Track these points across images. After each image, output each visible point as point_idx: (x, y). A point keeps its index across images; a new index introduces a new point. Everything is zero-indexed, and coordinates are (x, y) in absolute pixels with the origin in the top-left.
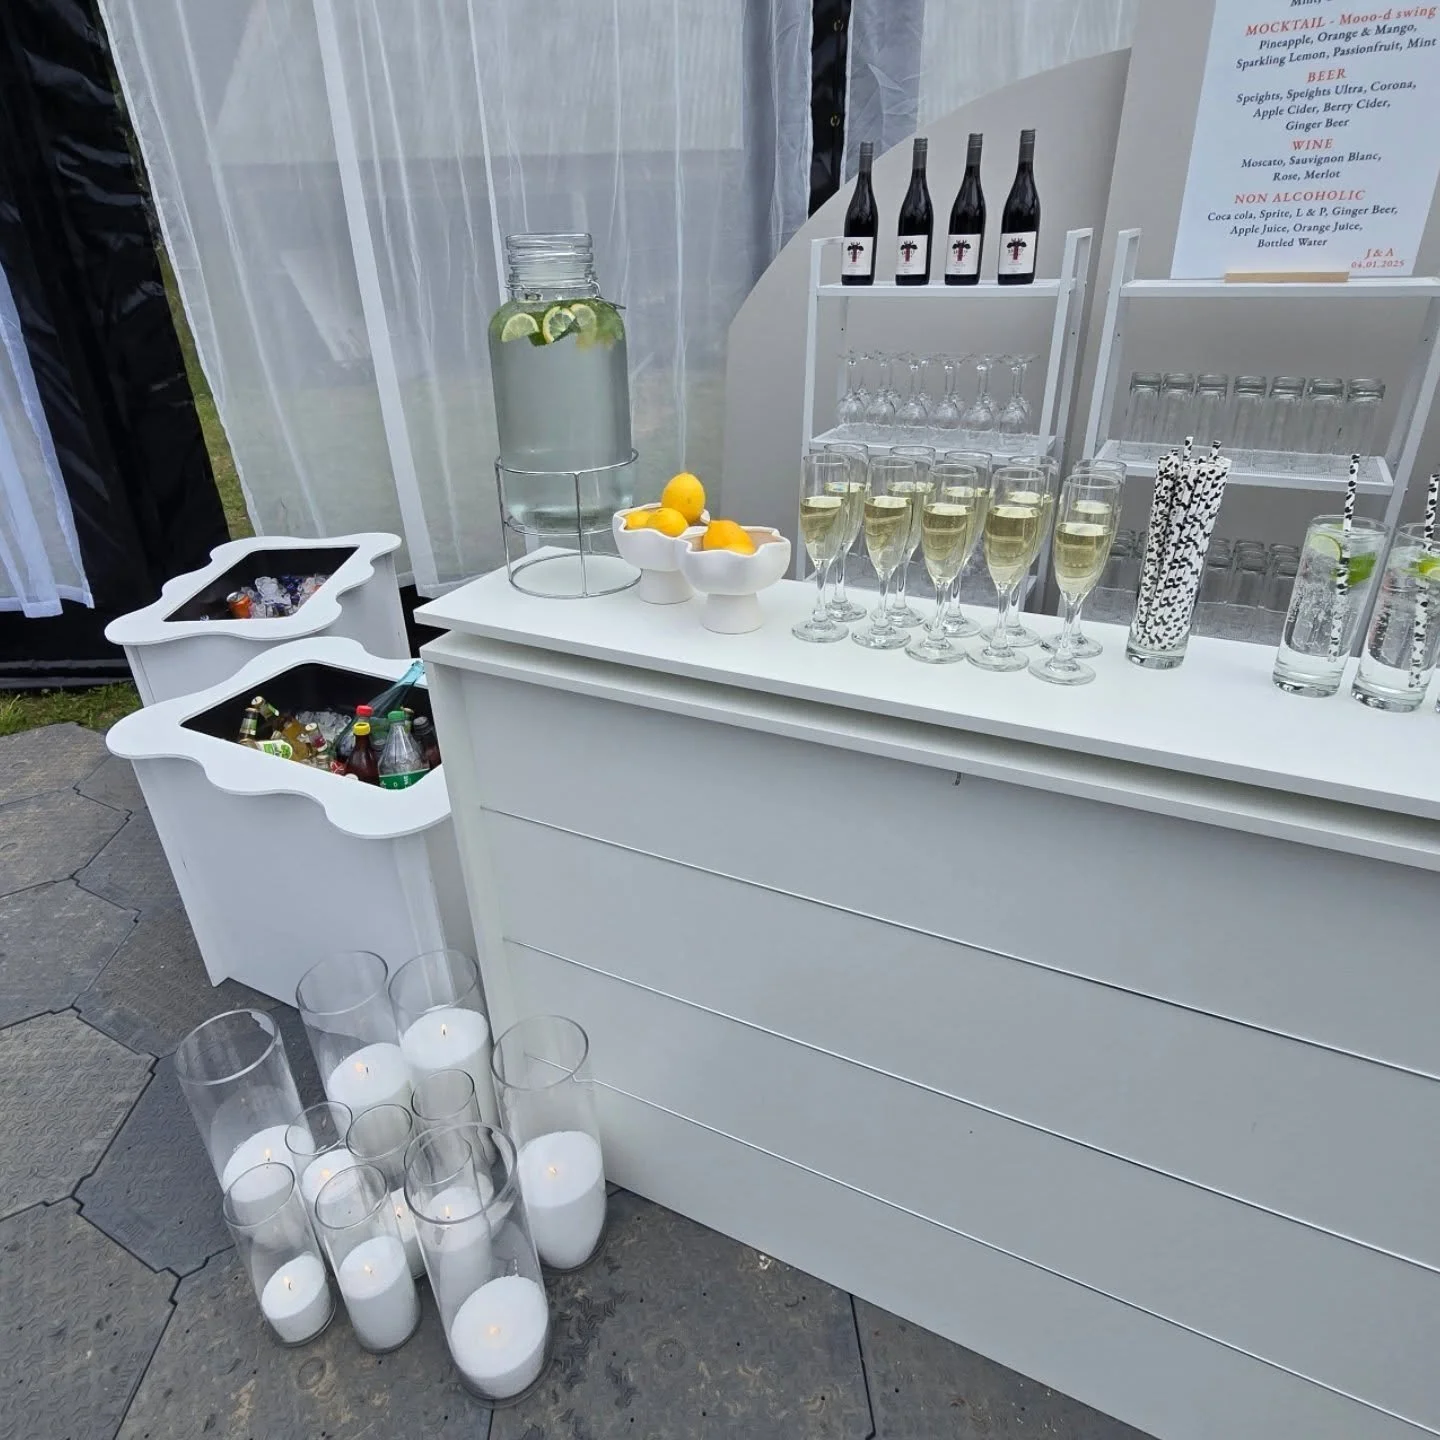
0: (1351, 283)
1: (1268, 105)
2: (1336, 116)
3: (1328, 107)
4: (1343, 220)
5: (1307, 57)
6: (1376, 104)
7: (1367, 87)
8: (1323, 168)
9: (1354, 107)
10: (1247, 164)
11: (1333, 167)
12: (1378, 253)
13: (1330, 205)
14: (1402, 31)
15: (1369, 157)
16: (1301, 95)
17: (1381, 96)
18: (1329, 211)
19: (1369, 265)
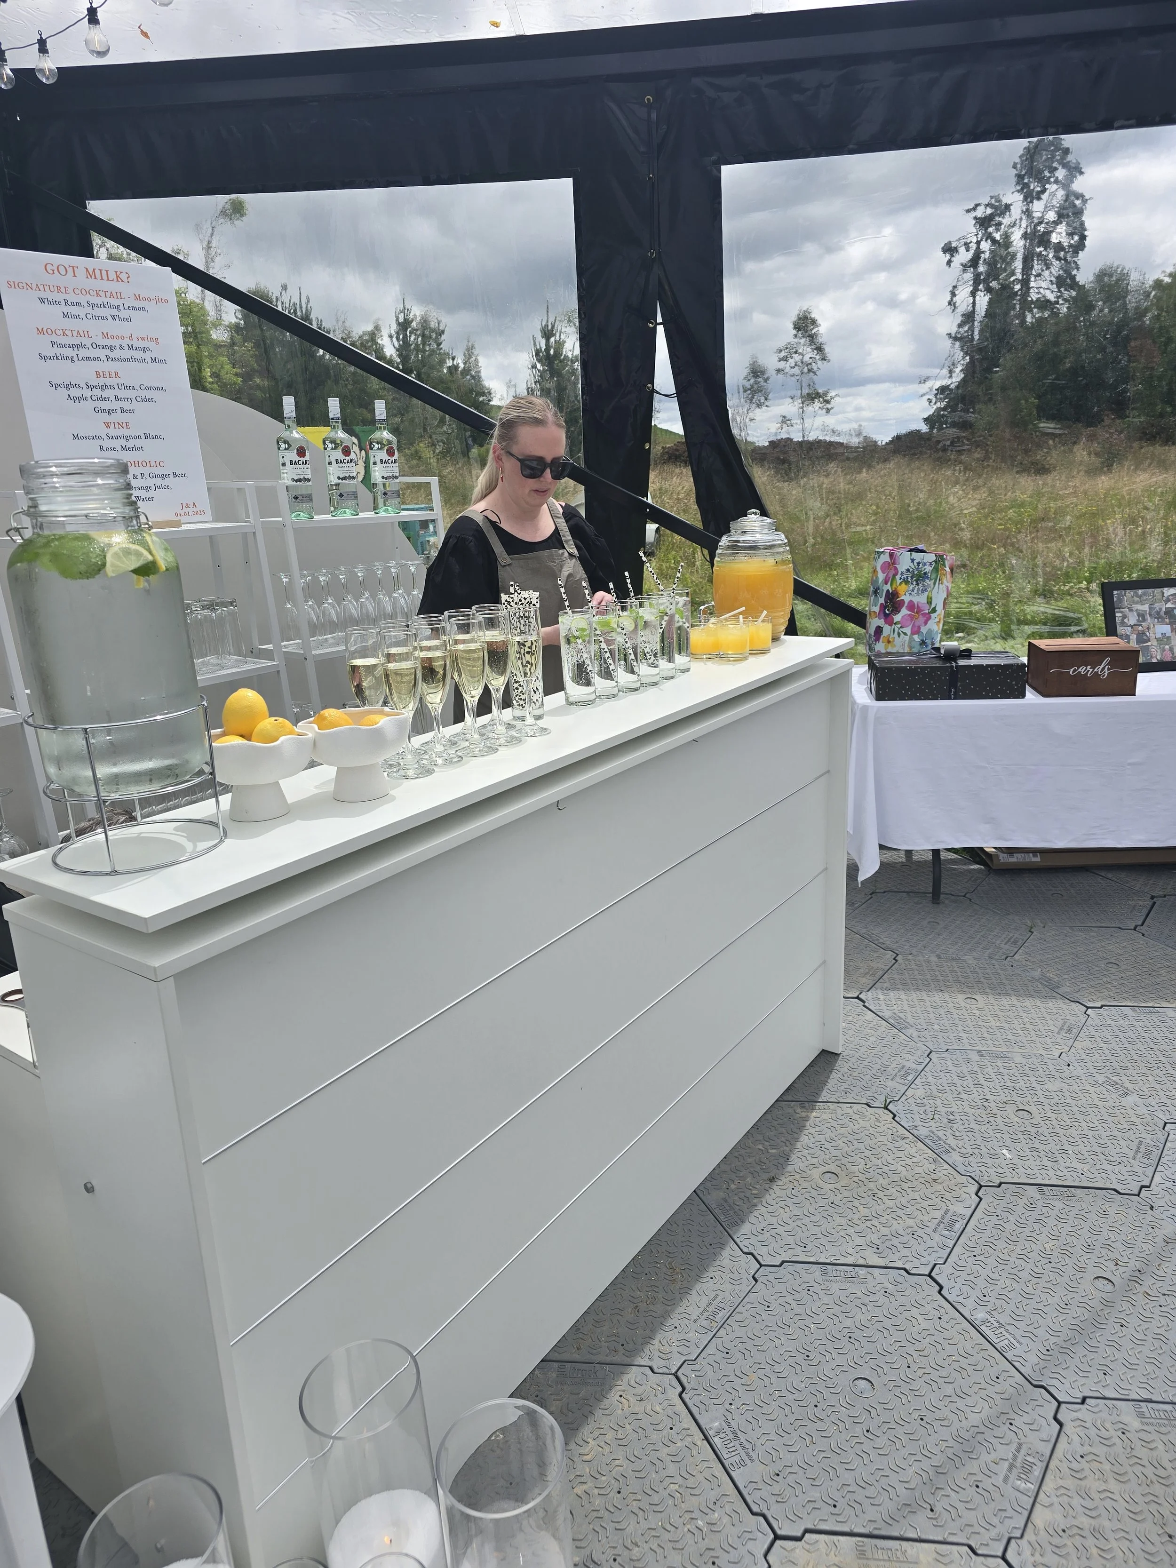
0: (185, 527)
1: (74, 392)
2: (126, 405)
3: (117, 398)
4: (159, 482)
5: (88, 358)
6: (146, 400)
7: (137, 387)
8: (130, 443)
9: (134, 400)
10: (76, 437)
11: (138, 443)
12: (187, 506)
13: (146, 471)
14: (144, 350)
15: (157, 437)
16: (95, 387)
17: (149, 394)
18: (146, 475)
19: (185, 514)
